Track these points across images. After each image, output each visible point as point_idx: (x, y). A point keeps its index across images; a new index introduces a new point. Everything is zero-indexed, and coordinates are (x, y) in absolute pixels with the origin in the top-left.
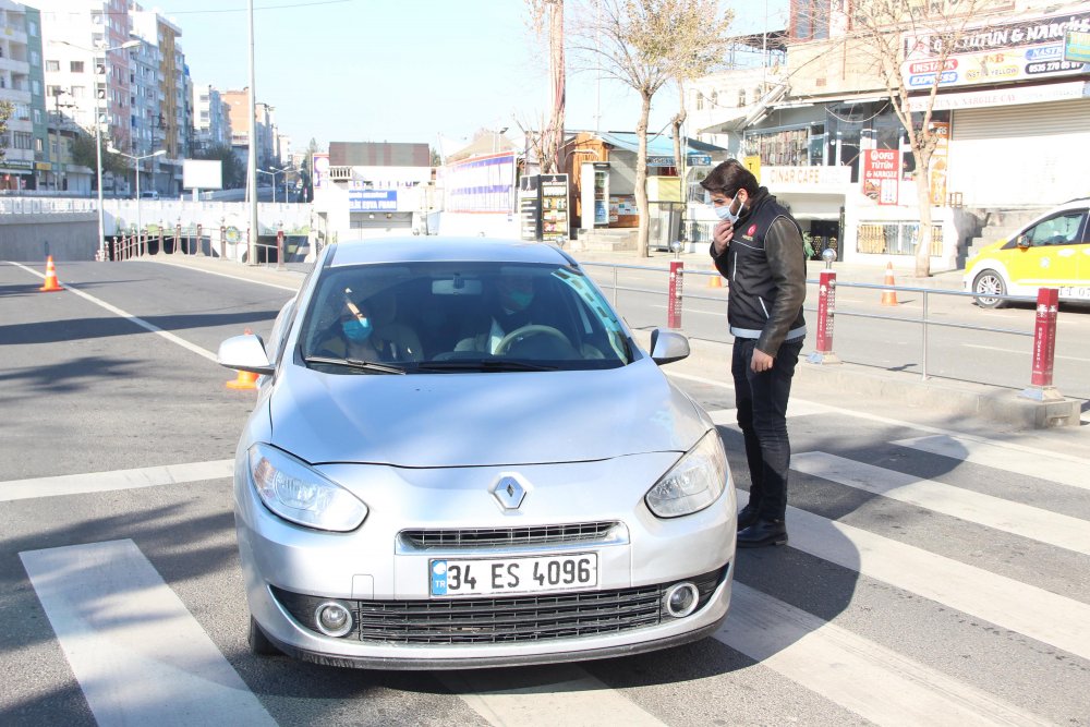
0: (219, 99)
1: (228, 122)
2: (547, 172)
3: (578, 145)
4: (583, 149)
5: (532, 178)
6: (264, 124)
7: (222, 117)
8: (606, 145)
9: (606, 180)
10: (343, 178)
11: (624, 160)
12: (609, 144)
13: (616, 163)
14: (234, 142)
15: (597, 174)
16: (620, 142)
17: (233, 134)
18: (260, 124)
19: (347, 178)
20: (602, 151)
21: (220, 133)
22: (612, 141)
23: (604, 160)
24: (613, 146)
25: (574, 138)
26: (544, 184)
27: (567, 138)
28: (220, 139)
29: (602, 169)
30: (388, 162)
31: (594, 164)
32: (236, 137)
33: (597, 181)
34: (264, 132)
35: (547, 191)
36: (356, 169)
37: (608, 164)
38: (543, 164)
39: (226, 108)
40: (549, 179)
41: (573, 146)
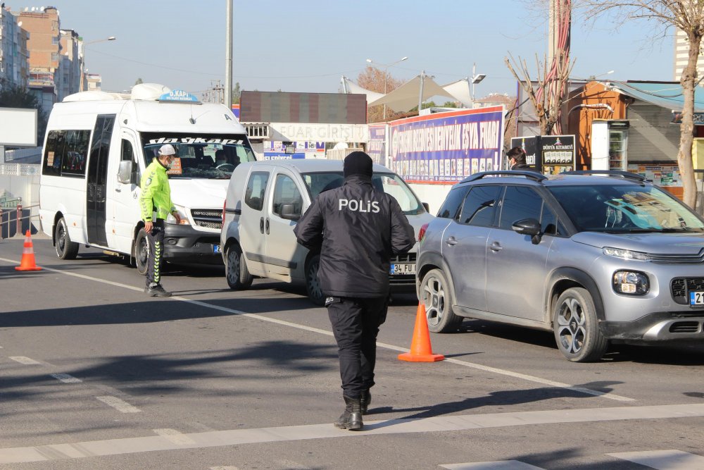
0: (16, 24)
1: (25, 55)
2: (549, 133)
3: (586, 98)
4: (593, 103)
5: (526, 140)
6: (71, 58)
7: (19, 49)
8: (623, 98)
9: (624, 143)
10: (258, 137)
11: (646, 118)
12: (627, 97)
13: (637, 120)
14: (32, 83)
15: (612, 136)
16: (644, 94)
17: (32, 71)
18: (66, 58)
19: (263, 137)
20: (618, 106)
21: (15, 69)
22: (633, 93)
23: (621, 116)
24: (633, 100)
25: (580, 90)
26: (545, 148)
27: (572, 89)
28: (15, 78)
29: (618, 130)
30: (314, 118)
31: (609, 123)
32: (33, 76)
33: (612, 144)
34: (71, 69)
35: (549, 157)
36: (276, 126)
37: (628, 123)
38: (544, 123)
39: (24, 36)
40: (551, 141)
41: (580, 100)
